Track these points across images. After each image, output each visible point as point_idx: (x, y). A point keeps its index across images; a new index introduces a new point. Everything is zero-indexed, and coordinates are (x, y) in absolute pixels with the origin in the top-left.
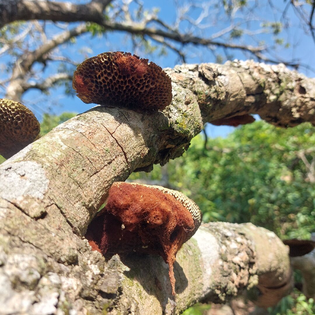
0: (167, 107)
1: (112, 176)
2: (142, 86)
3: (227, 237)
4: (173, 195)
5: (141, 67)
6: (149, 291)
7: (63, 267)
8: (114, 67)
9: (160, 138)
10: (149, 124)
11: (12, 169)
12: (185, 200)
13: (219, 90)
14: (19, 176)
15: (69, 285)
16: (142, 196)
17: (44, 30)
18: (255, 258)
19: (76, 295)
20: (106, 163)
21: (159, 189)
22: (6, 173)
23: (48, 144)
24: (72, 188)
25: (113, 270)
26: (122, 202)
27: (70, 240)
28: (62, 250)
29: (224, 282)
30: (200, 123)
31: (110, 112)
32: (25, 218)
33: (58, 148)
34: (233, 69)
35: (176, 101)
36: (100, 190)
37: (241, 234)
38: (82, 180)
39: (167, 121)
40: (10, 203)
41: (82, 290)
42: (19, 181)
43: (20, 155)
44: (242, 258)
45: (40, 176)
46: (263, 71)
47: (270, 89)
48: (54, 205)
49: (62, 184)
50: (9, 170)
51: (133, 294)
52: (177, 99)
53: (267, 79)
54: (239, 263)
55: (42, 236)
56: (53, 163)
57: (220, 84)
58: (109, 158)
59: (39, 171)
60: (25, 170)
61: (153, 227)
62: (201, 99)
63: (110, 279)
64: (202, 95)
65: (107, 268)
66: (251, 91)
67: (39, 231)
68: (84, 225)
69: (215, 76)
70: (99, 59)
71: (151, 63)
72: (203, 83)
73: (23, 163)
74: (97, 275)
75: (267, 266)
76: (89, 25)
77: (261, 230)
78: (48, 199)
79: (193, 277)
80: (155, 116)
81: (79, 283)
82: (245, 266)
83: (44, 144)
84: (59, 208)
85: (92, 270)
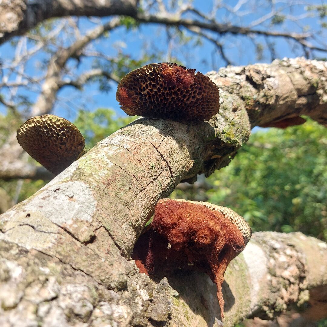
0: (213, 116)
1: (158, 192)
2: (188, 97)
3: (275, 249)
4: (221, 212)
5: (187, 78)
6: (195, 310)
7: (113, 294)
8: (159, 78)
9: (206, 149)
10: (194, 135)
11: (60, 191)
12: (234, 216)
13: (269, 94)
14: (68, 198)
15: (120, 313)
16: (189, 214)
17: (77, 25)
18: (306, 273)
19: (127, 323)
20: (152, 180)
21: (206, 205)
22: (54, 195)
23: (94, 161)
24: (119, 209)
25: (162, 295)
26: (169, 221)
27: (119, 265)
28: (112, 276)
29: (273, 298)
30: (248, 131)
31: (154, 125)
32: (76, 244)
33: (105, 166)
34: (283, 69)
35: (223, 109)
36: (146, 208)
37: (291, 246)
38: (129, 200)
39: (213, 131)
40: (60, 228)
41: (133, 317)
42: (68, 203)
43: (67, 173)
44: (291, 272)
45: (88, 197)
46: (316, 69)
47: (323, 88)
48: (102, 227)
49: (109, 205)
50: (57, 191)
51: (180, 315)
52: (223, 107)
53: (320, 78)
54: (289, 278)
55: (93, 262)
56: (100, 183)
57: (270, 88)
58: (155, 174)
59: (86, 192)
60: (74, 191)
61: (200, 247)
62: (249, 105)
63: (160, 305)
64: (249, 101)
65: (155, 292)
66: (302, 92)
67: (89, 257)
68: (131, 246)
69: (263, 79)
70: (144, 70)
71: (198, 73)
72: (251, 87)
73: (70, 183)
74: (146, 301)
75: (319, 280)
76: (123, 18)
77: (311, 240)
78: (97, 221)
79: (240, 294)
80: (200, 127)
81: (129, 311)
82: (295, 281)
83: (90, 162)
84: (107, 230)
85: (141, 296)
